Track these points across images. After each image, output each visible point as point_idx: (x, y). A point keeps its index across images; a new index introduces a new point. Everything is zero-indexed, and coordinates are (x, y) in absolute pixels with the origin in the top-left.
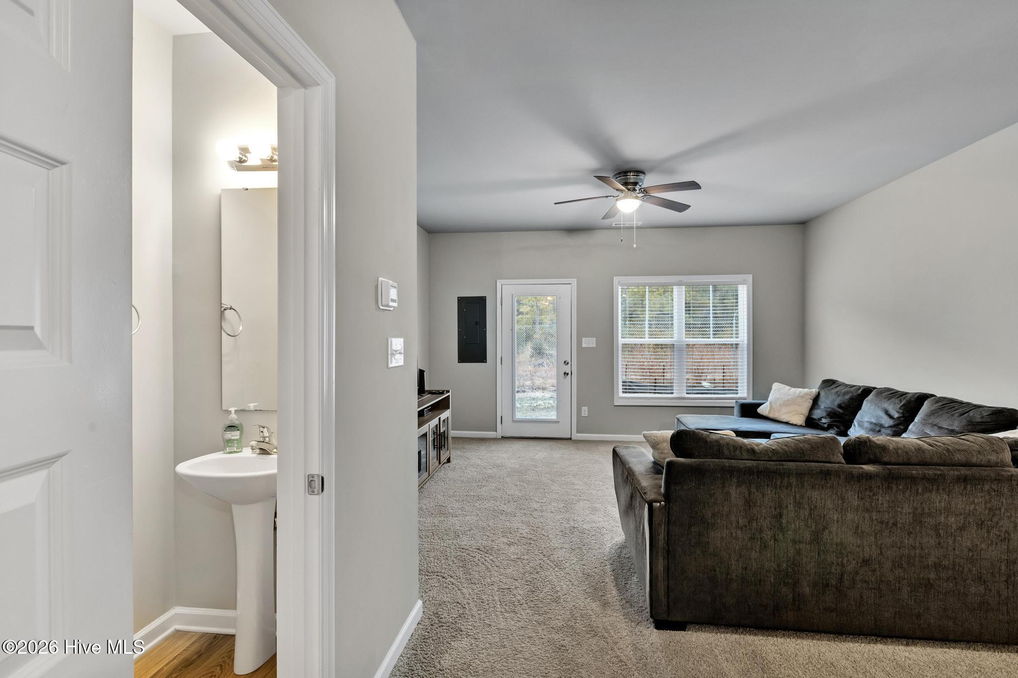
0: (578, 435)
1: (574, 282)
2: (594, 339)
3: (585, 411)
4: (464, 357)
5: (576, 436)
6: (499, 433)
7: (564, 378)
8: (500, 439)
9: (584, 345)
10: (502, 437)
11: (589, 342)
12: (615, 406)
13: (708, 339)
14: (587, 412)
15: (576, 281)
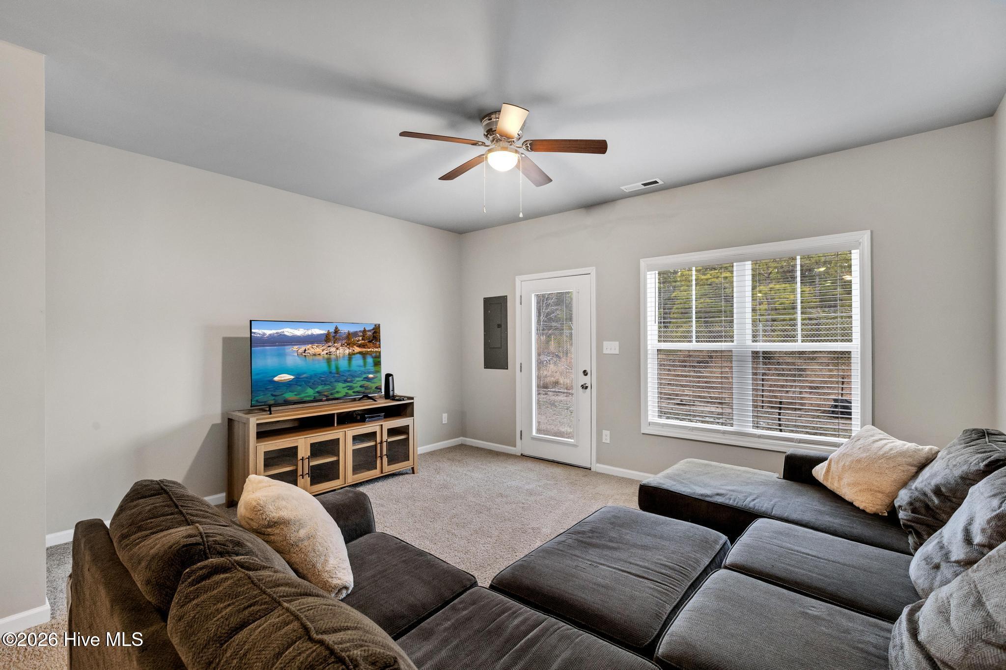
0: (598, 465)
1: (592, 270)
2: (617, 343)
3: (606, 436)
4: (491, 362)
5: (598, 467)
6: (517, 450)
7: (584, 393)
8: (518, 456)
9: (605, 352)
10: (521, 455)
11: (611, 347)
12: (643, 434)
13: (794, 344)
14: (608, 438)
15: (595, 270)
